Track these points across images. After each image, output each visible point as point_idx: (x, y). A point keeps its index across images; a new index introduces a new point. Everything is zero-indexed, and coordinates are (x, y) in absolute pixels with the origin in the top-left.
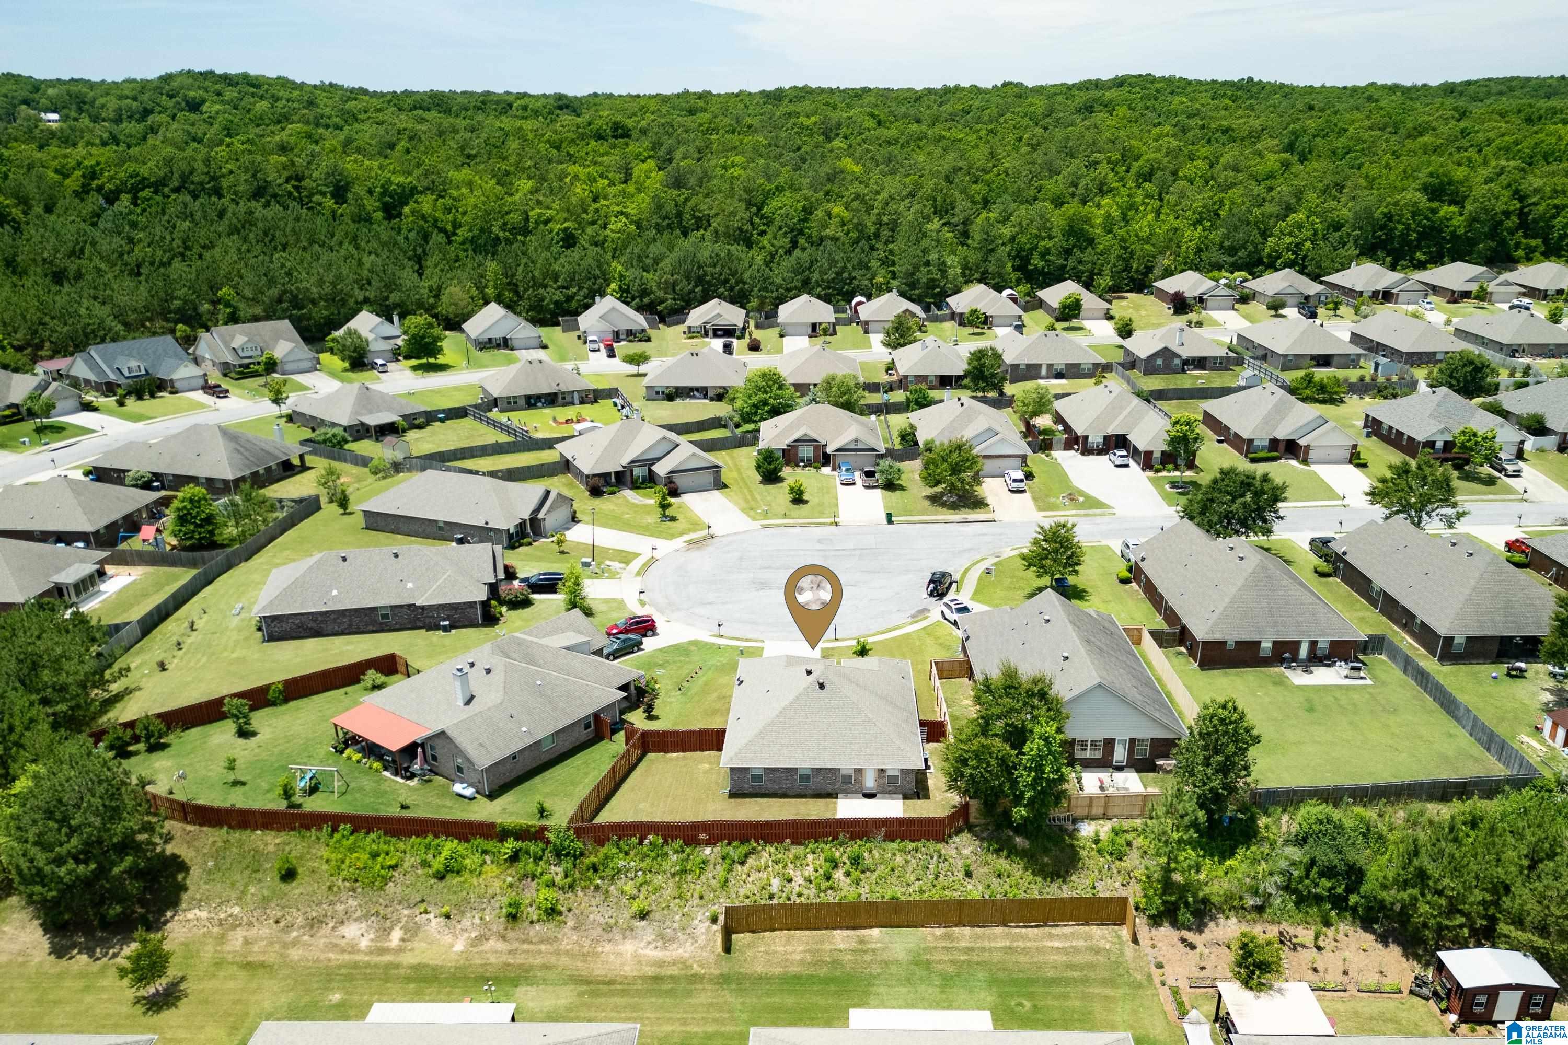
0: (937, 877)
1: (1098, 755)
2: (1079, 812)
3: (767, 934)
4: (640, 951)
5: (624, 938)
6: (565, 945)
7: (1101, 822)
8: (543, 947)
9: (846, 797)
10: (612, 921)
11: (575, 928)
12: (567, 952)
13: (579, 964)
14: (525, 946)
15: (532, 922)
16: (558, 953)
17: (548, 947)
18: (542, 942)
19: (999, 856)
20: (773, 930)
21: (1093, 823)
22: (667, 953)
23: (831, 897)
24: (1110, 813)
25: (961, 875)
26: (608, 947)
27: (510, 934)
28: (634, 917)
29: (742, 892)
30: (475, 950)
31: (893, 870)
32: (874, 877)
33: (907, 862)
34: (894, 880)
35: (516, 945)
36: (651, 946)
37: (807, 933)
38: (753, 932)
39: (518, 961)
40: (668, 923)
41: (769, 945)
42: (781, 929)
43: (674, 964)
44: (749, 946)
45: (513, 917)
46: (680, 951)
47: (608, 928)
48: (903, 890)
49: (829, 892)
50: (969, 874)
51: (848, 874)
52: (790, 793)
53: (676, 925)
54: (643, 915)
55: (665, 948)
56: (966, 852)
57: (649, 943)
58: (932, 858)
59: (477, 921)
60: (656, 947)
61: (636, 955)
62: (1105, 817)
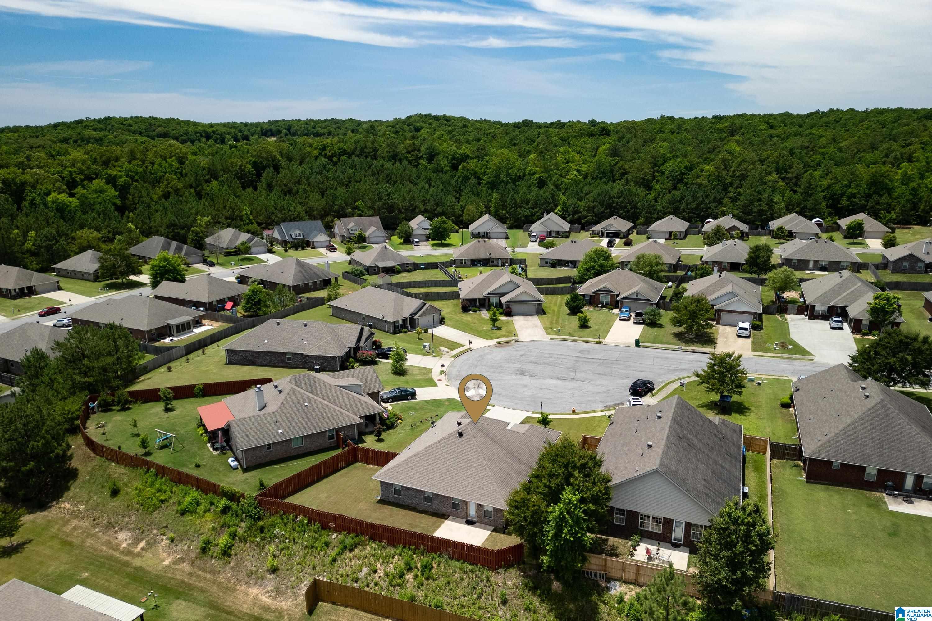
0: (479, 597)
1: (659, 529)
2: (614, 573)
3: (342, 608)
4: (260, 596)
5: (256, 584)
6: (221, 579)
7: (632, 587)
8: (209, 576)
9: (453, 520)
10: (254, 569)
11: (232, 568)
12: (219, 584)
13: (221, 594)
14: (200, 573)
15: (212, 557)
16: (214, 582)
17: (212, 577)
18: (210, 572)
19: (534, 594)
20: (346, 606)
21: (624, 585)
22: (274, 602)
23: (397, 594)
24: (642, 580)
25: (497, 601)
26: (244, 587)
27: (198, 563)
28: (268, 570)
29: (341, 571)
30: (174, 567)
31: (448, 583)
32: (434, 584)
33: (462, 579)
34: (447, 592)
35: (196, 570)
36: (267, 595)
37: (369, 615)
38: (334, 603)
39: (191, 582)
40: (286, 581)
41: (339, 617)
42: (352, 607)
43: (274, 612)
44: (326, 613)
45: (204, 550)
46: (283, 603)
47: (250, 574)
48: (449, 600)
49: (398, 588)
50: (504, 602)
51: (416, 577)
52: (418, 508)
53: (290, 584)
54: (274, 570)
55: (275, 598)
56: (510, 583)
57: (268, 592)
58: (482, 581)
59: (186, 548)
60: (270, 596)
61: (255, 598)
62: (636, 583)
